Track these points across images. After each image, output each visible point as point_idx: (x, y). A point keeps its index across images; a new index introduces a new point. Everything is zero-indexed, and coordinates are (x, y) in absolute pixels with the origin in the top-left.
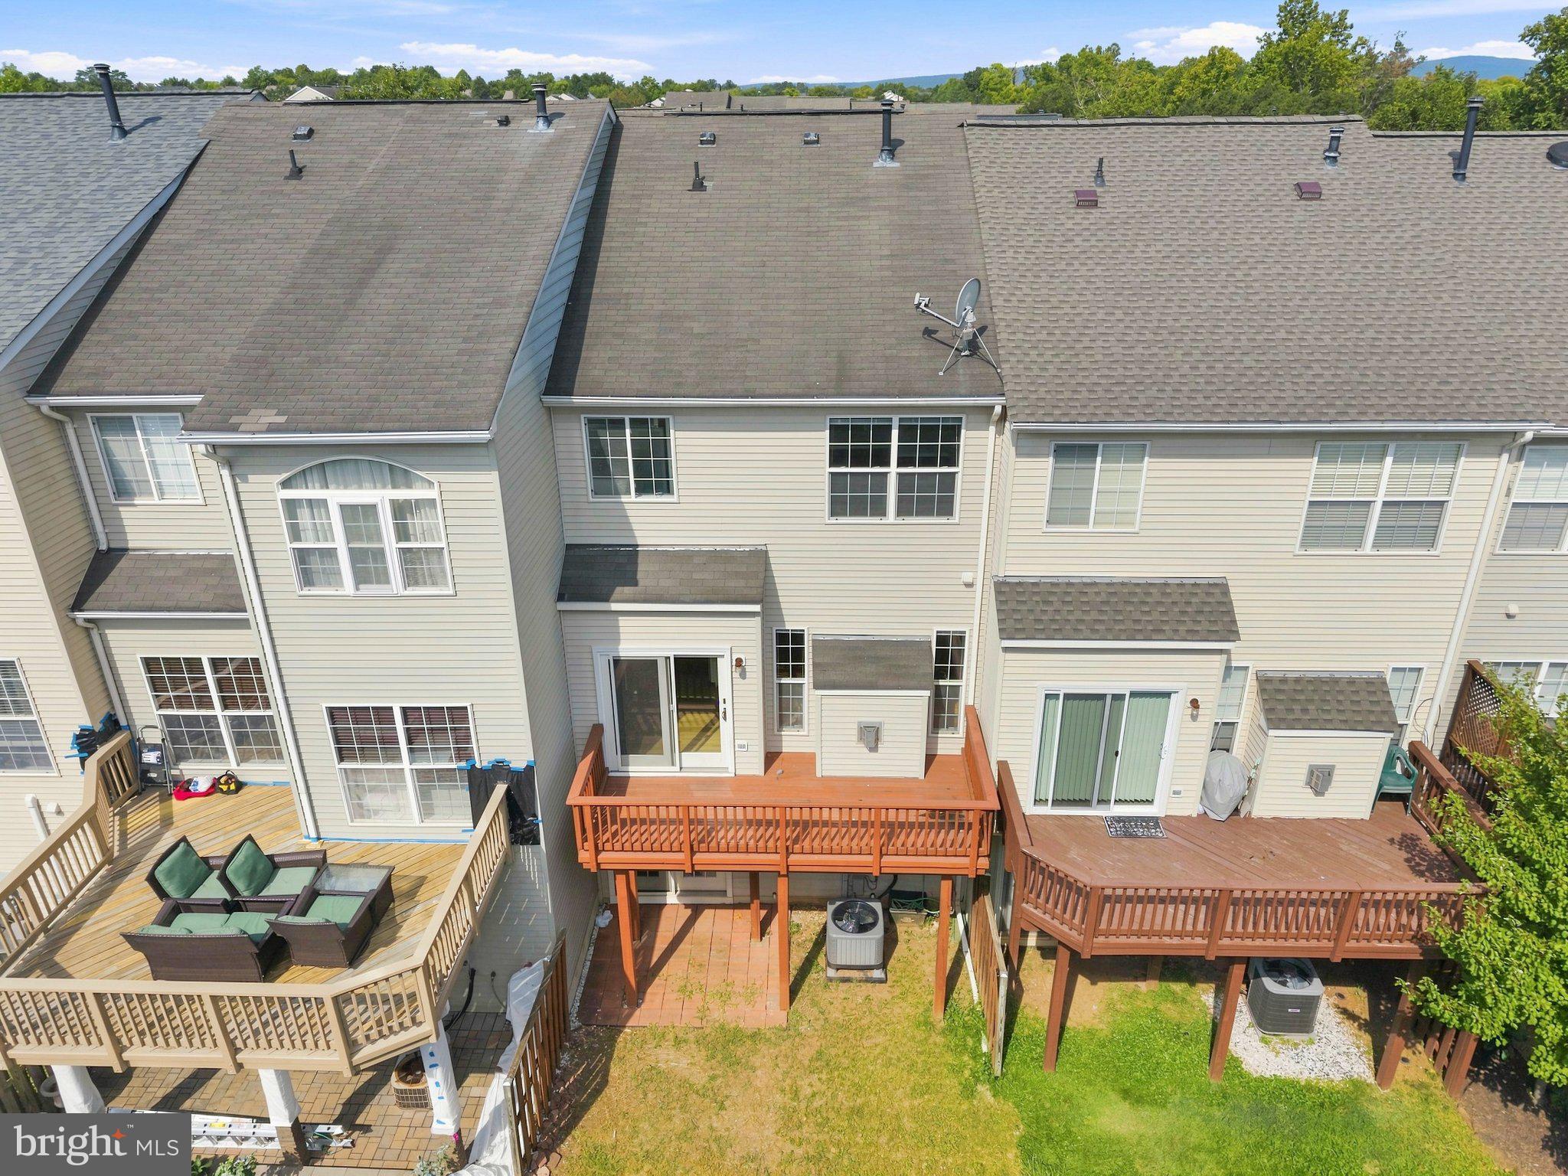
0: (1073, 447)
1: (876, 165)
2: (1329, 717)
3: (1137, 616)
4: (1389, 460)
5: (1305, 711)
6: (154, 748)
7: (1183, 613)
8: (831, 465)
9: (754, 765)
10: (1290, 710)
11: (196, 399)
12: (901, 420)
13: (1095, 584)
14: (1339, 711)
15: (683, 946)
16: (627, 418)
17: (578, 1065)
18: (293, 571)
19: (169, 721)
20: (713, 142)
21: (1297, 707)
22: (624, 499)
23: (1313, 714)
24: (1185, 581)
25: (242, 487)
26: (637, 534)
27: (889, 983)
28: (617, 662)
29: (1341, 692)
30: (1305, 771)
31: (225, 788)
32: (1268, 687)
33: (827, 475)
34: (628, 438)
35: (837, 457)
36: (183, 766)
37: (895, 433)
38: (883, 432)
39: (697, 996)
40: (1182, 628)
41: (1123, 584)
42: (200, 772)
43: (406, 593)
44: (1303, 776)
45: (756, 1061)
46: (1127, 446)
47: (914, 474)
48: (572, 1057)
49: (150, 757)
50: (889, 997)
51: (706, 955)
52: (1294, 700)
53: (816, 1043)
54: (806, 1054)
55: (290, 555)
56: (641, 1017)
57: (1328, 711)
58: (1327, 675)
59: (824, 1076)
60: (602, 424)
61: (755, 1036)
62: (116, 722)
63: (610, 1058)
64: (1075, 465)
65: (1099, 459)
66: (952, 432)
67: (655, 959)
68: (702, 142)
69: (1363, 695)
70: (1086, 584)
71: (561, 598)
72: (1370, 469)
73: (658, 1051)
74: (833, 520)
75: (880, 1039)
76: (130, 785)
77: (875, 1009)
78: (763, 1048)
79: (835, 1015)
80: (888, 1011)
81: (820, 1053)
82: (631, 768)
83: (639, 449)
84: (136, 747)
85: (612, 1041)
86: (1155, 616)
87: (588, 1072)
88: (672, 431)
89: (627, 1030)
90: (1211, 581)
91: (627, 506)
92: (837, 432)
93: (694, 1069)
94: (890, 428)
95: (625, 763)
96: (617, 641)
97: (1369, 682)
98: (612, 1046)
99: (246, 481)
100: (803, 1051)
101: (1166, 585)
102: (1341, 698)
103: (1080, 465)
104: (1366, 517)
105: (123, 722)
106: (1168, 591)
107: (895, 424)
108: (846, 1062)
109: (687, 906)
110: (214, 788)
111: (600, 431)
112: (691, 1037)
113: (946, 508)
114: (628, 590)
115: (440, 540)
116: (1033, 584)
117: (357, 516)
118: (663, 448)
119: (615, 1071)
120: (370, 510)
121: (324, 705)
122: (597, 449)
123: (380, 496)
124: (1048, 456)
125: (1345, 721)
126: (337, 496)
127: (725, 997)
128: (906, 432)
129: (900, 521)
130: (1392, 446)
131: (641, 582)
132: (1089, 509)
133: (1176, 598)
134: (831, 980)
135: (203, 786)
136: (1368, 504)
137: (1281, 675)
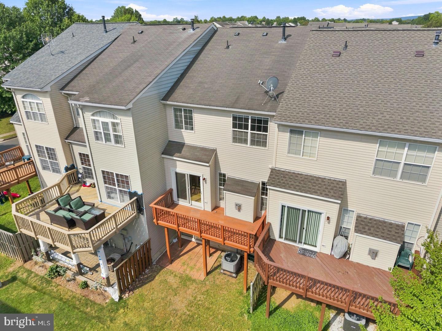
0: (296, 130)
1: (279, 42)
2: (378, 234)
3: (311, 186)
4: (406, 149)
5: (369, 229)
6: (81, 174)
7: (326, 188)
8: (233, 128)
9: (209, 208)
10: (364, 228)
11: (77, 93)
12: (251, 117)
13: (302, 174)
14: (382, 232)
15: (190, 253)
16: (182, 108)
17: (150, 273)
18: (94, 136)
19: (84, 168)
20: (238, 35)
21: (367, 228)
22: (182, 130)
23: (372, 231)
24: (331, 179)
25: (84, 115)
26: (185, 140)
27: (237, 279)
28: (176, 173)
29: (385, 226)
30: (368, 250)
31: (92, 186)
32: (359, 219)
33: (231, 131)
34: (183, 114)
35: (234, 126)
36: (86, 179)
37: (250, 121)
38: (247, 120)
39: (186, 266)
40: (324, 193)
41: (311, 176)
42: (89, 181)
43: (116, 145)
44: (367, 252)
45: (191, 287)
46: (313, 132)
47: (255, 133)
48: (149, 271)
49: (80, 176)
50: (234, 282)
51: (194, 256)
52: (367, 225)
53: (208, 288)
54: (204, 289)
55: (93, 132)
56: (170, 267)
57: (378, 232)
58: (383, 220)
59: (205, 296)
60: (177, 110)
61: (194, 281)
62: (74, 166)
63: (157, 274)
64: (297, 136)
65: (304, 135)
66: (266, 122)
67: (181, 254)
68: (235, 35)
69: (394, 229)
70: (299, 174)
71: (163, 154)
72: (399, 151)
73: (170, 276)
74: (233, 144)
75: (226, 293)
76: (75, 181)
77: (229, 284)
78: (194, 284)
79: (218, 282)
80: (231, 286)
81: (207, 290)
82: (179, 202)
83: (186, 117)
84: (78, 172)
85: (161, 270)
86: (317, 187)
87: (151, 275)
88: (193, 113)
89: (165, 269)
90: (340, 180)
91: (183, 132)
92: (235, 118)
93: (175, 283)
94: (248, 119)
95: (178, 200)
96: (176, 167)
97: (398, 226)
98: (159, 272)
99: (85, 113)
100: (204, 288)
101: (325, 179)
102: (385, 228)
103: (298, 137)
104: (398, 168)
105: (76, 167)
106: (325, 181)
107: (250, 118)
108: (212, 295)
109: (197, 243)
110: (90, 186)
111: (177, 112)
112: (179, 276)
113: (264, 144)
114: (178, 154)
115: (121, 133)
116: (283, 171)
117: (105, 124)
118: (191, 118)
119: (157, 278)
120: (107, 123)
121: (101, 169)
122: (176, 116)
123: (109, 120)
124: (288, 132)
125: (383, 236)
126: (102, 119)
127: (192, 268)
128: (253, 121)
129: (251, 146)
130: (407, 144)
131: (182, 153)
132: (301, 151)
133: (326, 183)
134: (221, 273)
135: (88, 184)
136: (399, 163)
137: (365, 216)
